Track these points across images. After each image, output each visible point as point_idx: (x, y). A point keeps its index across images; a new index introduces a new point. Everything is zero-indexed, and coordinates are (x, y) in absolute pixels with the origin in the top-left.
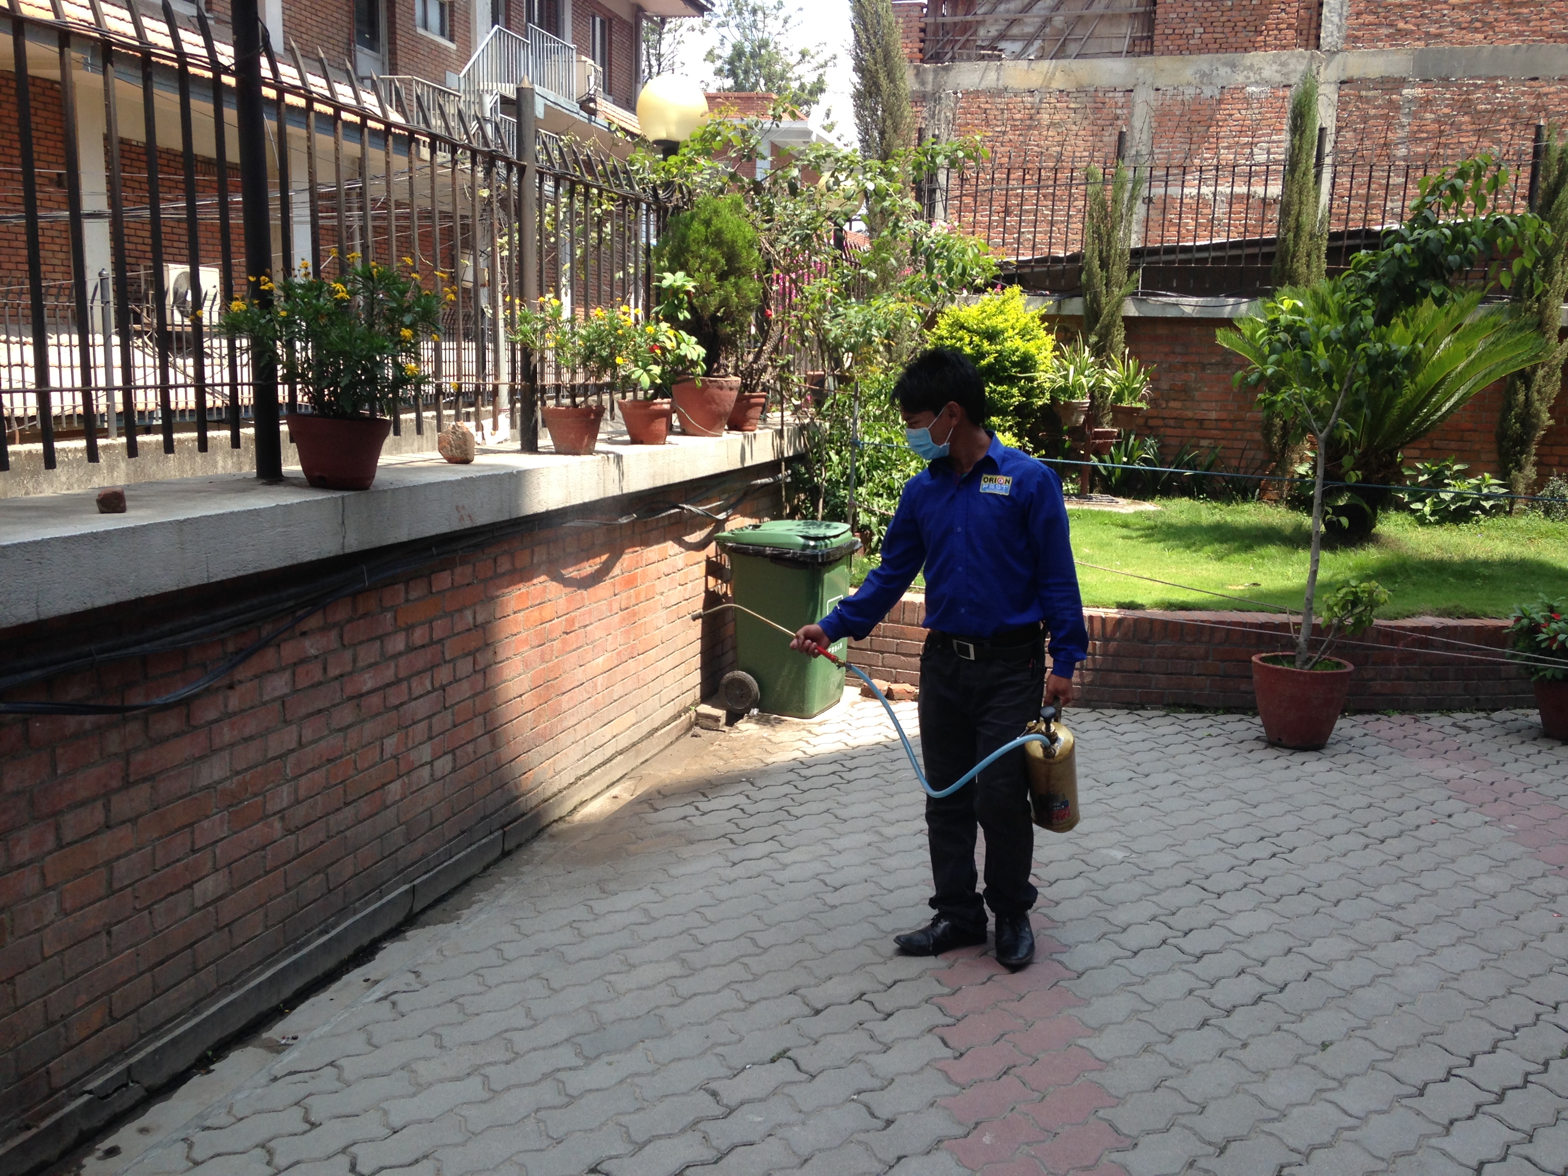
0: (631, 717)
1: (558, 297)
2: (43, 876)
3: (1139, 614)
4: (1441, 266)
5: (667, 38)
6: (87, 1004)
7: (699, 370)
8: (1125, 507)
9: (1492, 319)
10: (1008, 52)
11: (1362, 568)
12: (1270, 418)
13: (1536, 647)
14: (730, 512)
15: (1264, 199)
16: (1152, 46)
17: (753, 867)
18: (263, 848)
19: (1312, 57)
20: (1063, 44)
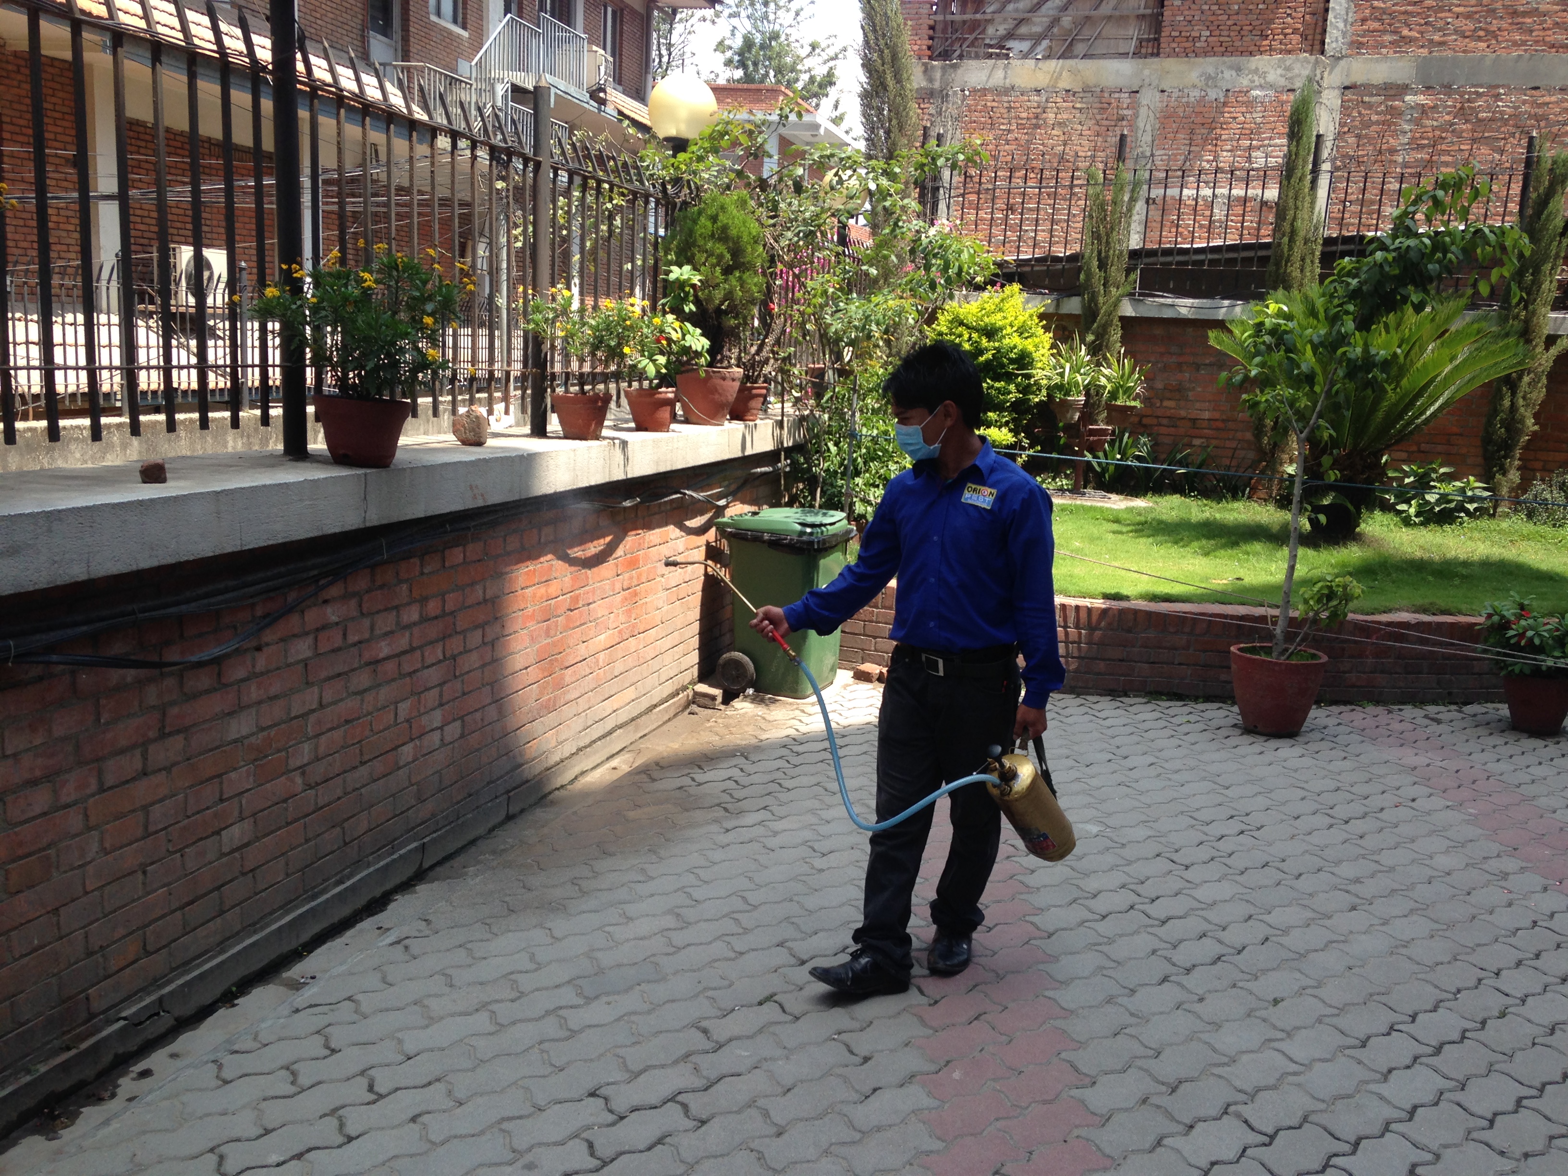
0: (630, 693)
1: (569, 288)
2: (86, 816)
3: (1124, 604)
4: (1421, 273)
5: (679, 28)
6: (124, 937)
7: (702, 361)
8: (1117, 503)
9: (1476, 326)
10: (1016, 51)
11: (1344, 565)
13: (1506, 643)
14: (730, 498)
15: (1261, 202)
16: (1158, 48)
17: (746, 834)
18: (285, 801)
19: (1317, 62)
20: (1071, 44)
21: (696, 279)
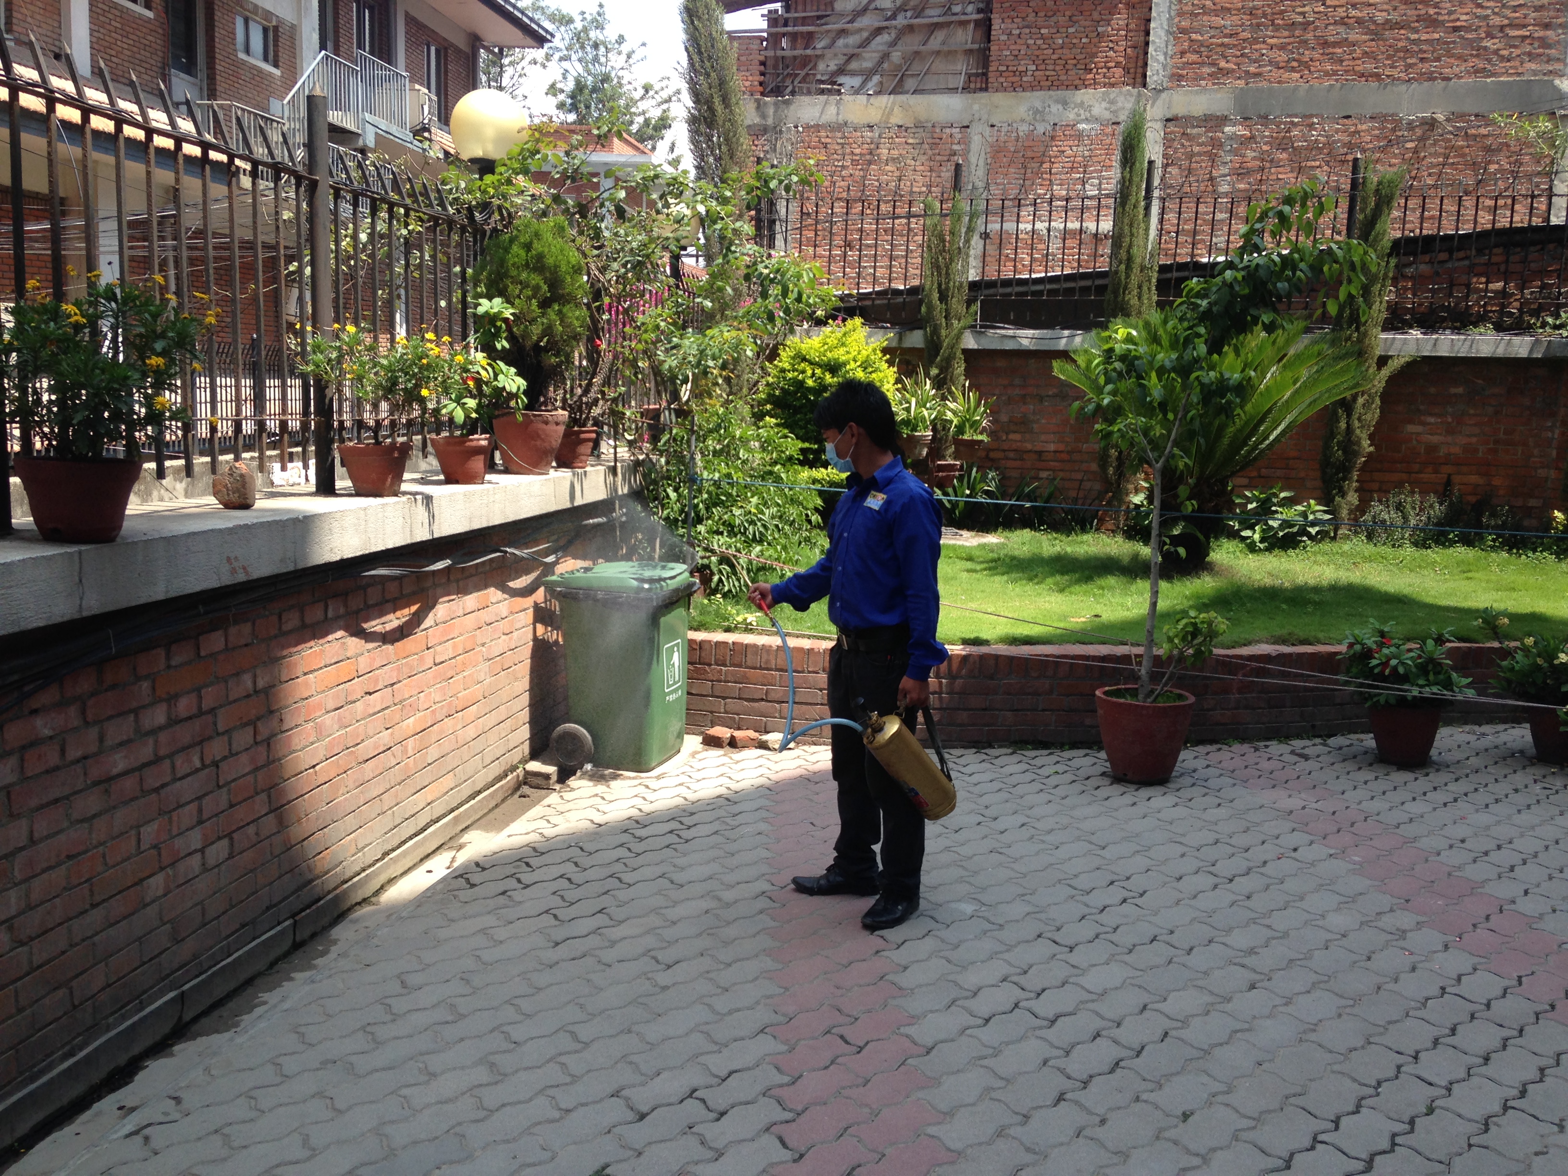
0: (448, 781)
3: (984, 650)
4: (1271, 294)
5: (509, 71)
7: (519, 403)
8: (969, 540)
9: (1315, 349)
10: (847, 87)
11: (1198, 597)
12: (1106, 449)
13: (1369, 673)
14: (560, 554)
15: (1096, 235)
16: (987, 83)
17: (580, 946)
19: (1139, 95)
20: (901, 79)
21: (508, 313)
